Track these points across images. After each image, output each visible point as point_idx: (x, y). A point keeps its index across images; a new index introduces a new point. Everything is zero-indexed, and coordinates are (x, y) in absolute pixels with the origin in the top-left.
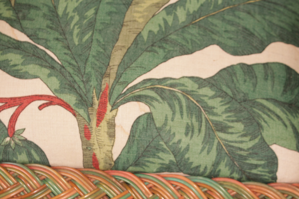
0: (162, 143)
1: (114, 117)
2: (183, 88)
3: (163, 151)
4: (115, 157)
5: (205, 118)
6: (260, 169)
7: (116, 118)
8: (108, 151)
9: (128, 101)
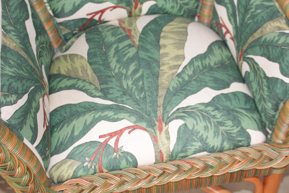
0: (194, 137)
1: (168, 129)
2: (198, 109)
3: (195, 141)
4: (171, 150)
5: (213, 121)
6: (243, 142)
7: (169, 129)
8: (167, 147)
9: (173, 119)
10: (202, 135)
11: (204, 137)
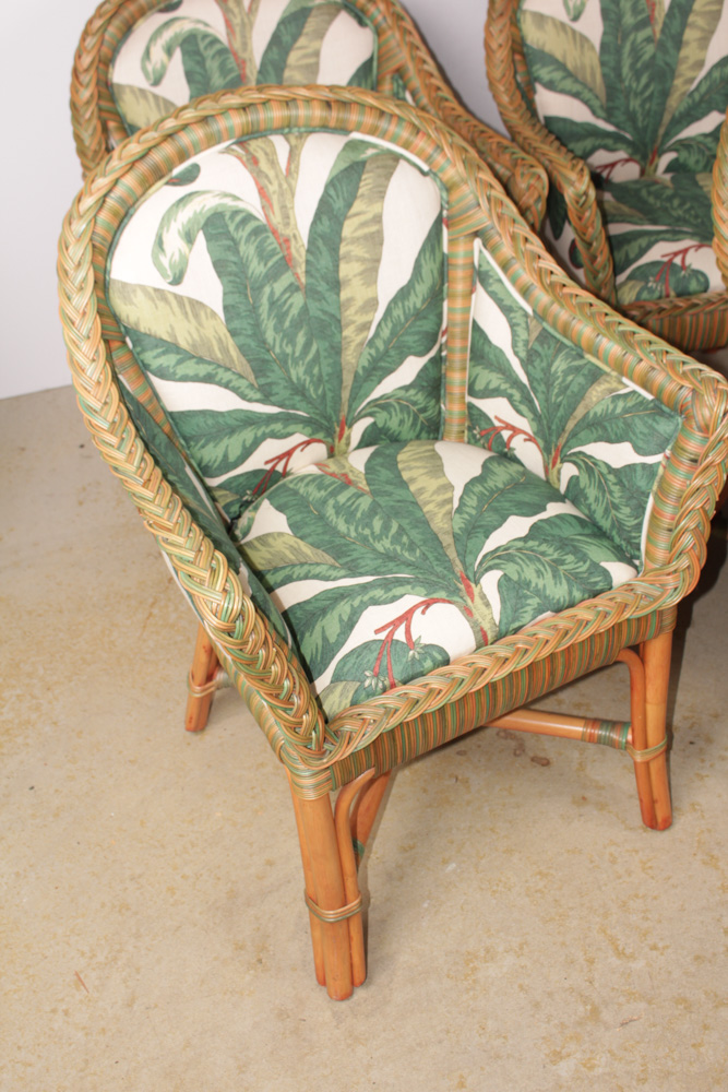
6: (601, 584)
10: (537, 585)
11: (540, 586)
